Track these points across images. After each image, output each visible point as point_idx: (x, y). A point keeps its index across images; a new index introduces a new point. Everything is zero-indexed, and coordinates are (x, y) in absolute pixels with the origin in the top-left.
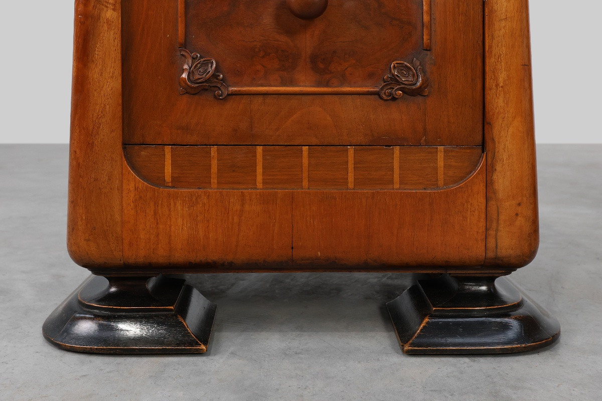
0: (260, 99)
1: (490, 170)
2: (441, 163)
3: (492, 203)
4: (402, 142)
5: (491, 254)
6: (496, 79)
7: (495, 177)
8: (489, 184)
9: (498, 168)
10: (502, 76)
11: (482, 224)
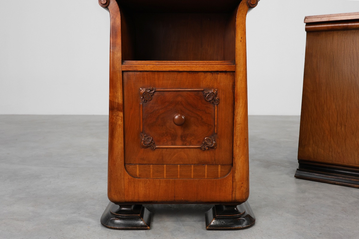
0: (165, 150)
1: (234, 172)
2: (219, 170)
3: (234, 183)
4: (208, 163)
5: (233, 199)
6: (236, 143)
7: (235, 175)
8: (233, 177)
9: (236, 172)
10: (238, 143)
11: (231, 189)
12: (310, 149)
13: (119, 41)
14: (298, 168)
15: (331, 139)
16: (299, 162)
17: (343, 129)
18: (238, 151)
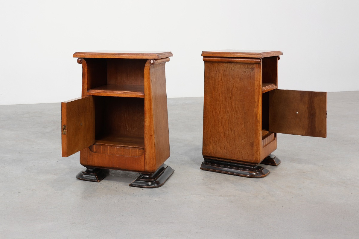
1: (145, 154)
2: (137, 152)
3: (145, 160)
5: (145, 170)
8: (145, 157)
9: (146, 154)
10: (147, 137)
11: (144, 164)
12: (211, 147)
13: (86, 80)
14: (204, 162)
15: (225, 140)
16: (204, 157)
17: (233, 133)
18: (147, 142)
